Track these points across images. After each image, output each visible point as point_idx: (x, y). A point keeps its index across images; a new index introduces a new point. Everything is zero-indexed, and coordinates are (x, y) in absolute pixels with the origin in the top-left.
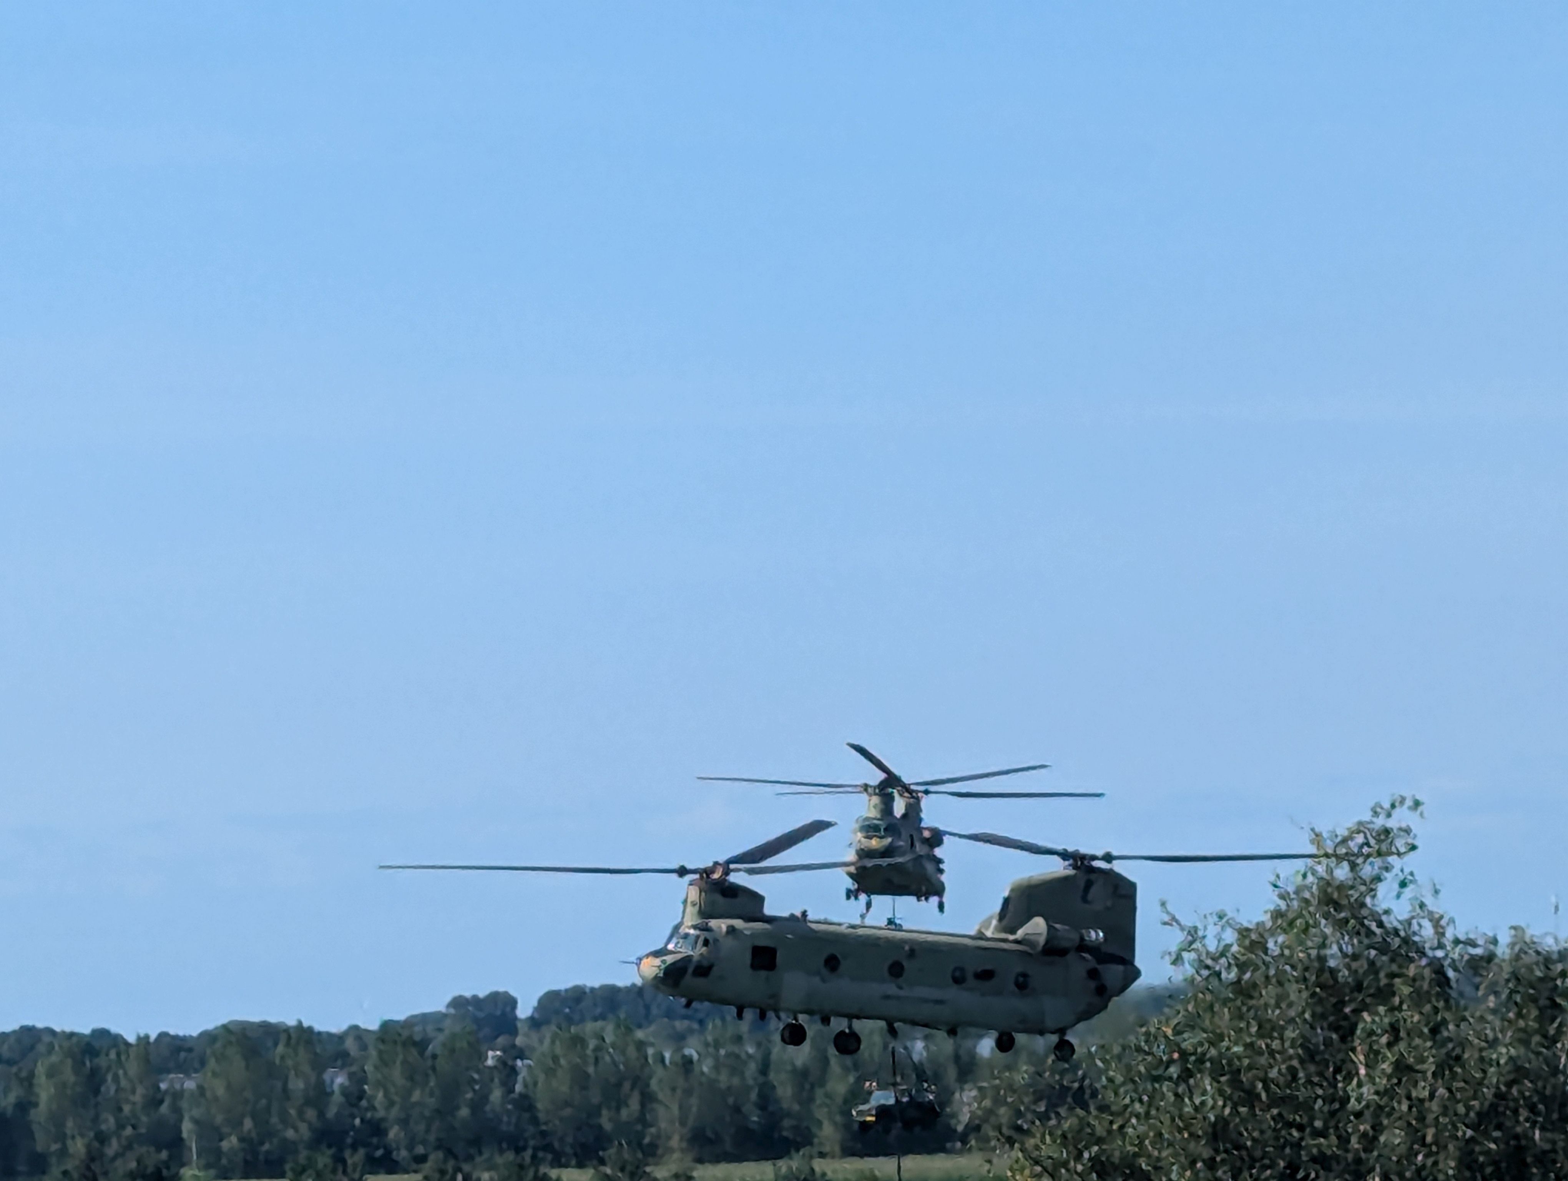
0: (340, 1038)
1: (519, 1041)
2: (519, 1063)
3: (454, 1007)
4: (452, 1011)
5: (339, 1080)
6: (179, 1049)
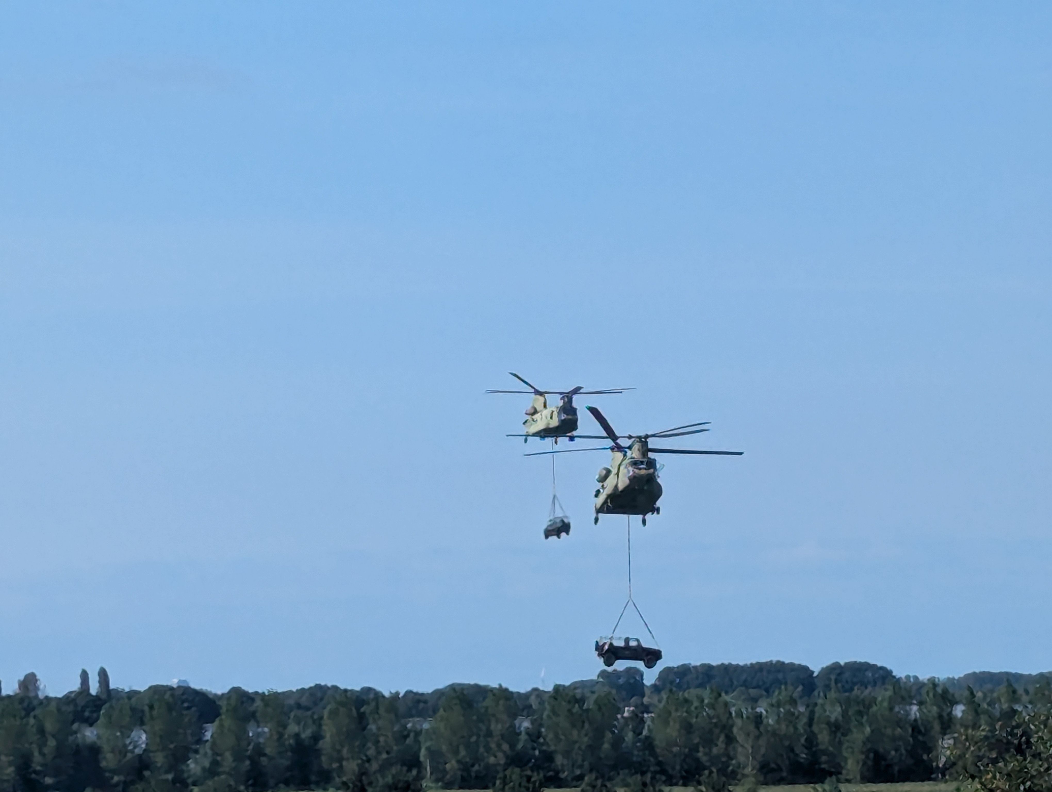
0: (527, 696)
1: (646, 700)
2: (646, 715)
3: (602, 678)
4: (600, 680)
5: (525, 724)
6: (419, 701)
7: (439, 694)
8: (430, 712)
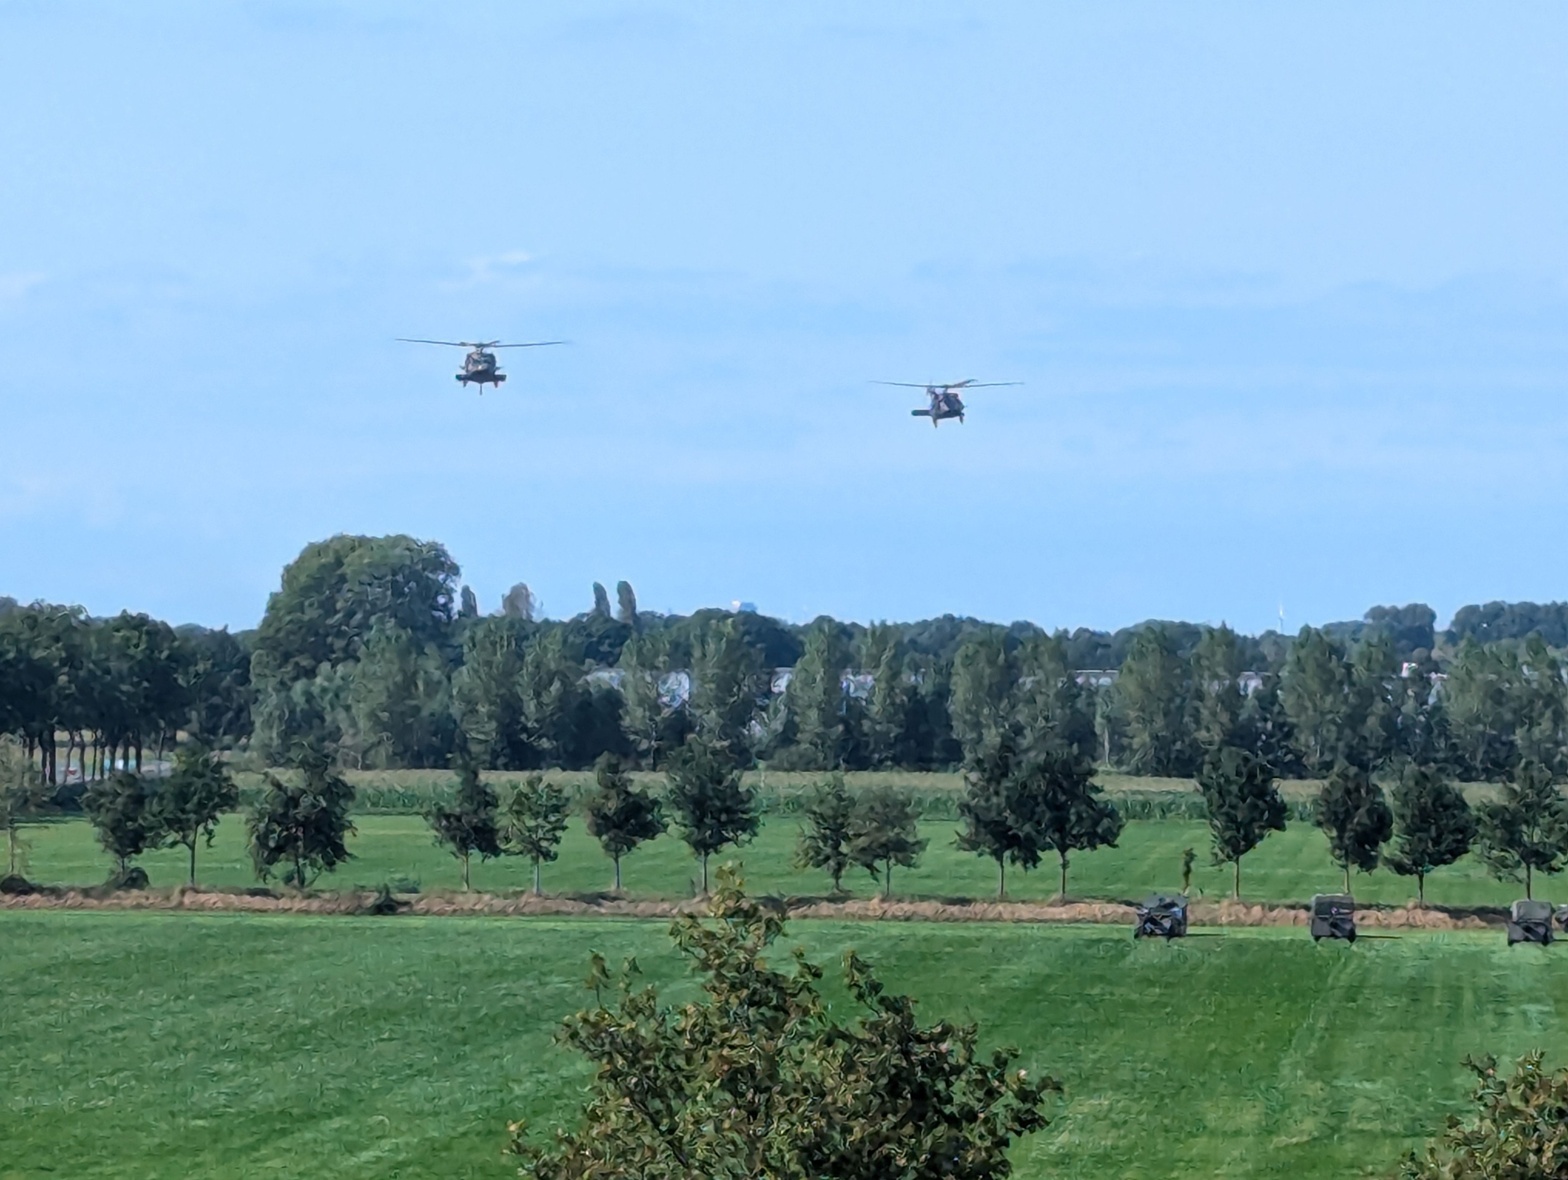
1: (1435, 654)
2: (1433, 676)
3: (1374, 618)
4: (1370, 621)
5: (1252, 684)
6: (1097, 645)
7: (1127, 635)
8: (1113, 660)
